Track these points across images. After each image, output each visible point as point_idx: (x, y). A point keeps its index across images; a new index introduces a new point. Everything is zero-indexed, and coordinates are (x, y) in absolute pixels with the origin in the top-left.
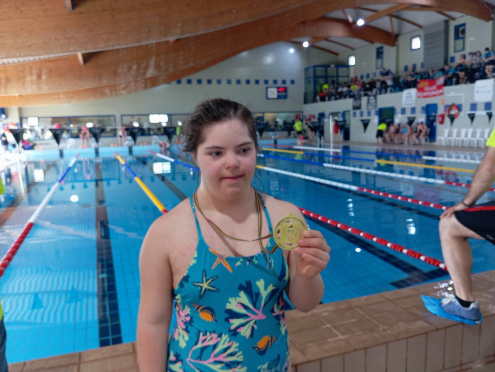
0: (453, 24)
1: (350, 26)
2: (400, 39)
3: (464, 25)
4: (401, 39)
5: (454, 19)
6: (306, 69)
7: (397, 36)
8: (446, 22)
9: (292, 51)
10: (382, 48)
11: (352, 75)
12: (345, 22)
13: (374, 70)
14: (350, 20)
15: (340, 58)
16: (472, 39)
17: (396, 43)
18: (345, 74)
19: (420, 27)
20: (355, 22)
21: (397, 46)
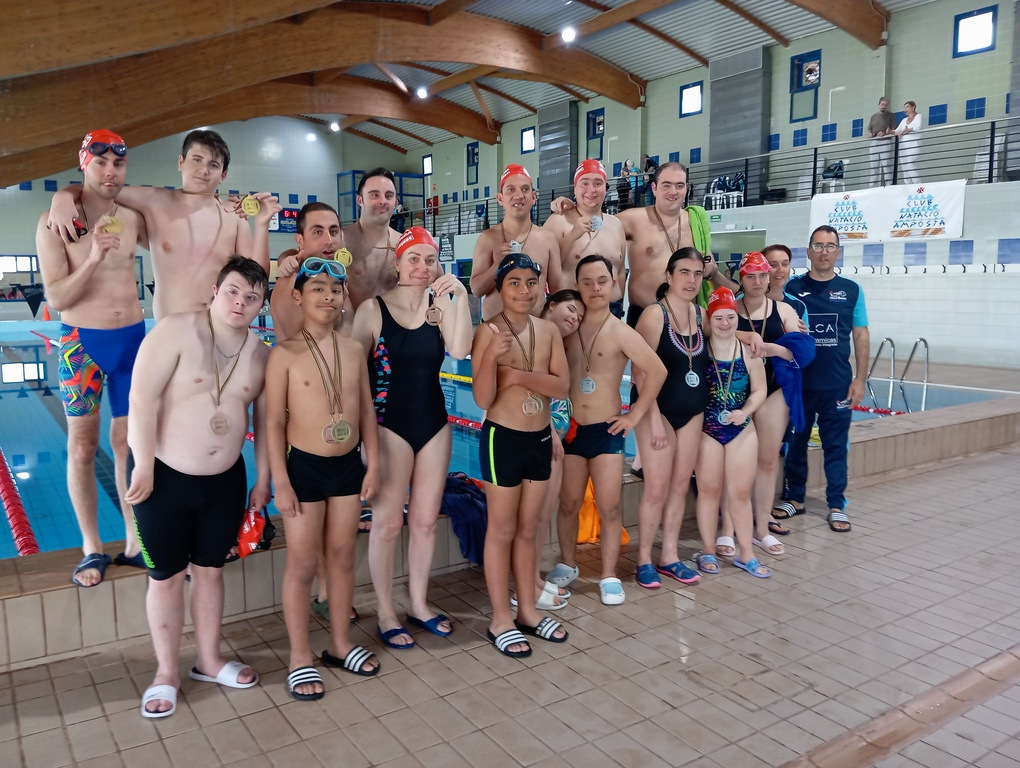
0: (585, 109)
1: (406, 98)
2: (504, 129)
3: (601, 112)
4: (507, 131)
5: (587, 100)
6: (339, 176)
7: (498, 125)
8: (574, 104)
9: (312, 137)
10: (475, 145)
11: (429, 195)
12: (392, 88)
13: (465, 187)
14: (402, 86)
15: (410, 159)
16: (615, 138)
17: (498, 139)
18: (419, 191)
19: (534, 110)
20: (412, 91)
21: (499, 143)
